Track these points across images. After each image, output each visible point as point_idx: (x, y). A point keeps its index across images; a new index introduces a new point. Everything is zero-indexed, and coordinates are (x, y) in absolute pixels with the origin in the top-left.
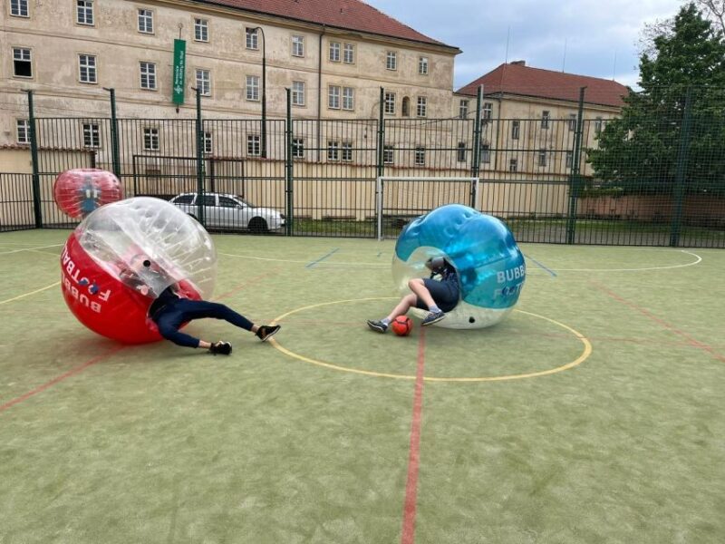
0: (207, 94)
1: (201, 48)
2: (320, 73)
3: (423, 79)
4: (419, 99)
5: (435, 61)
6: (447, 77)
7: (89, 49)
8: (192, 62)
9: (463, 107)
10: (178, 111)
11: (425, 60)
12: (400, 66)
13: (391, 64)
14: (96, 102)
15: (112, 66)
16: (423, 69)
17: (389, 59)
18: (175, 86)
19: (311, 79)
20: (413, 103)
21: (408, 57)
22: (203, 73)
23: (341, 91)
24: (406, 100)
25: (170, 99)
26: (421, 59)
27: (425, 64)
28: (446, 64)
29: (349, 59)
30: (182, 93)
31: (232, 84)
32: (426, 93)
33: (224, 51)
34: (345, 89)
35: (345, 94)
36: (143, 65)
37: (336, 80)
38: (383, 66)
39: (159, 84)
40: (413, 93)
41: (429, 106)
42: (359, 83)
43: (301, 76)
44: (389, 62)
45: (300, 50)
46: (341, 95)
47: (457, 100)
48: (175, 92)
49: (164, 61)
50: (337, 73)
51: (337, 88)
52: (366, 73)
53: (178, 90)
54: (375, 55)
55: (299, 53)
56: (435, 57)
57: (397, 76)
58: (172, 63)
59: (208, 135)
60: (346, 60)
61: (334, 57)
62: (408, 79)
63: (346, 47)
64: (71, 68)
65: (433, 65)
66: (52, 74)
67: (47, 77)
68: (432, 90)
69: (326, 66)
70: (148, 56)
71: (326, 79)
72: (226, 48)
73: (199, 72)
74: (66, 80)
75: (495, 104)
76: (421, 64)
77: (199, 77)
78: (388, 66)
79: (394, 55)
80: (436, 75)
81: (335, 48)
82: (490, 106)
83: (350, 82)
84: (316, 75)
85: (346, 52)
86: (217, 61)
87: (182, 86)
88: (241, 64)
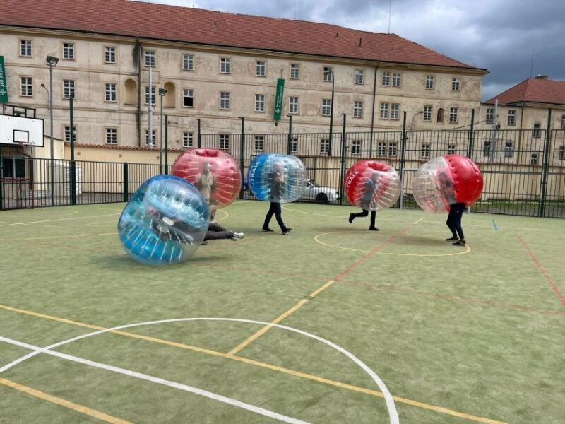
0: (296, 113)
1: (294, 83)
2: (374, 95)
3: (455, 94)
4: (452, 109)
5: (466, 80)
6: (477, 92)
7: (226, 88)
8: (287, 92)
9: (490, 114)
10: (276, 125)
11: (457, 81)
12: (437, 86)
13: (429, 85)
14: (228, 120)
15: (240, 98)
16: (455, 87)
17: (428, 81)
18: (276, 108)
19: (368, 100)
20: (447, 113)
21: (443, 79)
22: (294, 99)
23: (390, 106)
24: (440, 111)
25: (273, 117)
26: (454, 80)
27: (458, 84)
28: (476, 82)
29: (397, 83)
30: (280, 113)
31: (313, 106)
32: (457, 105)
33: (309, 84)
34: (393, 105)
35: (392, 108)
36: (257, 96)
37: (386, 99)
38: (423, 87)
39: (267, 108)
40: (447, 105)
41: (460, 114)
42: (404, 100)
43: (361, 97)
44: (427, 84)
45: (361, 79)
46: (390, 109)
47: (485, 109)
48: (276, 112)
49: (270, 92)
50: (387, 94)
51: (387, 105)
52: (409, 93)
53: (278, 111)
54: (417, 80)
55: (360, 80)
56: (466, 78)
57: (434, 93)
58: (275, 94)
59: (295, 140)
60: (394, 84)
61: (385, 83)
62: (443, 94)
63: (395, 75)
64: (215, 100)
65: (465, 84)
66: (205, 104)
67: (202, 106)
68: (463, 102)
69: (380, 89)
70: (261, 91)
71: (379, 99)
72: (310, 82)
73: (291, 98)
74: (212, 108)
75: (518, 111)
76: (454, 83)
77: (291, 101)
78: (427, 87)
79: (432, 78)
80: (466, 90)
81: (386, 76)
82: (513, 112)
83: (396, 100)
84: (372, 96)
85: (394, 79)
86: (303, 91)
87: (280, 109)
88: (319, 92)
